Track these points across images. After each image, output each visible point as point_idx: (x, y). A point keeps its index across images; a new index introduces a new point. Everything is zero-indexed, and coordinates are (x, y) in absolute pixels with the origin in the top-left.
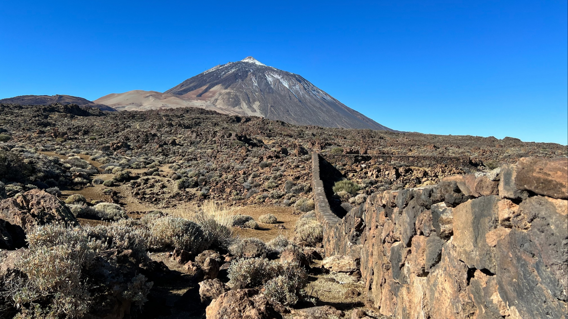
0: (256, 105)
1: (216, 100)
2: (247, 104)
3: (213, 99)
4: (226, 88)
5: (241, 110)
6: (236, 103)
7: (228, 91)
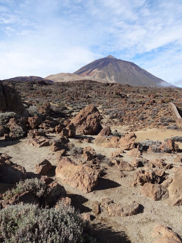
0: (113, 77)
1: (95, 76)
2: (108, 77)
3: (93, 75)
4: (99, 70)
5: (106, 80)
6: (104, 77)
7: (100, 71)
